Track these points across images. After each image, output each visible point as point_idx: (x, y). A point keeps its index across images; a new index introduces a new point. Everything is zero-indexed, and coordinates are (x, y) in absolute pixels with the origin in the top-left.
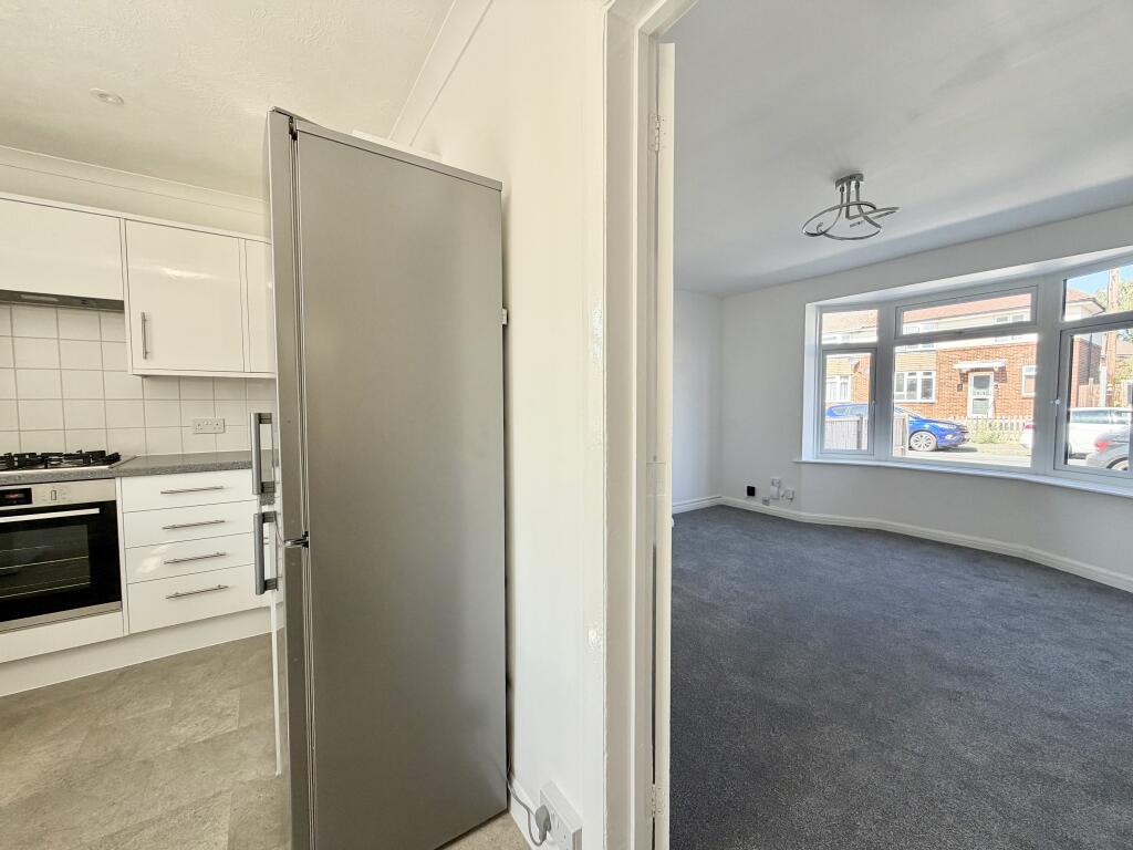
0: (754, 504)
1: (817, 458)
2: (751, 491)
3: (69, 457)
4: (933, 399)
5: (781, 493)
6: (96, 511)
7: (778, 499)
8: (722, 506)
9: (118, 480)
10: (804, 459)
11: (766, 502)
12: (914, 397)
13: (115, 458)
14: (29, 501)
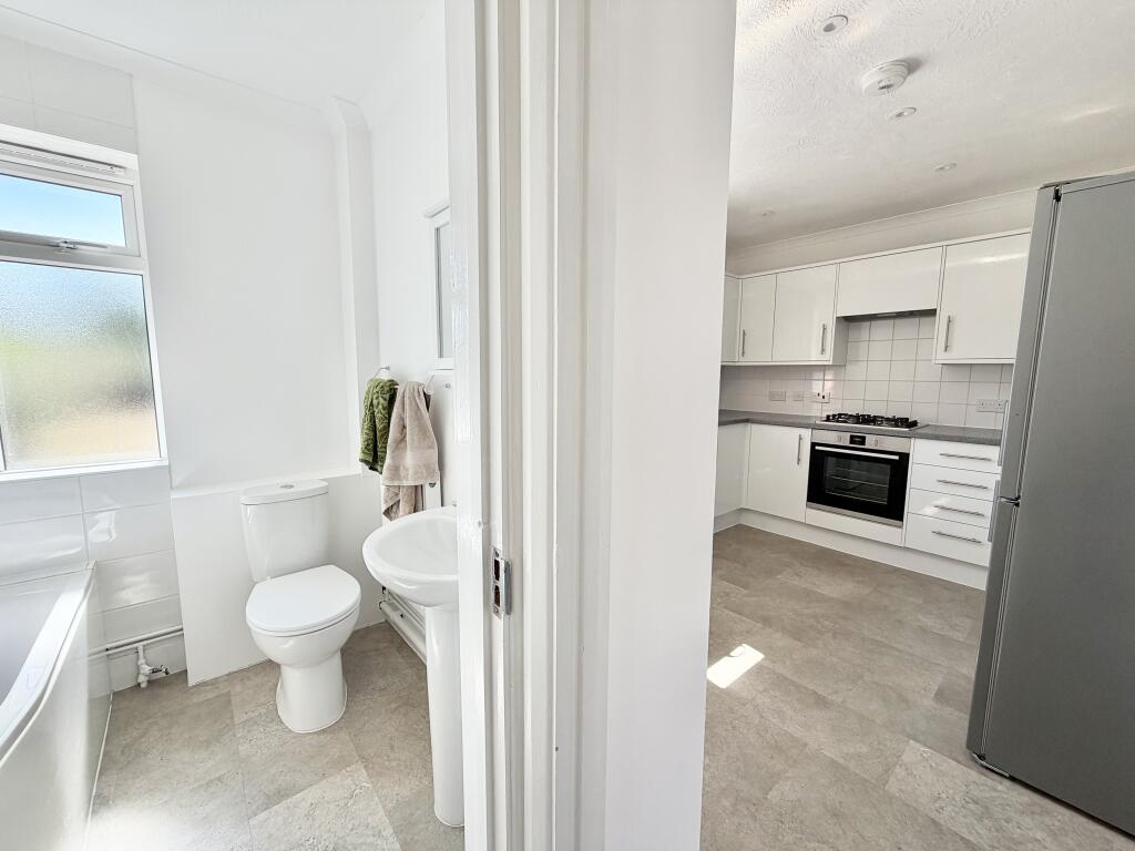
3: (888, 419)
6: (897, 458)
9: (913, 440)
13: (914, 424)
14: (863, 444)
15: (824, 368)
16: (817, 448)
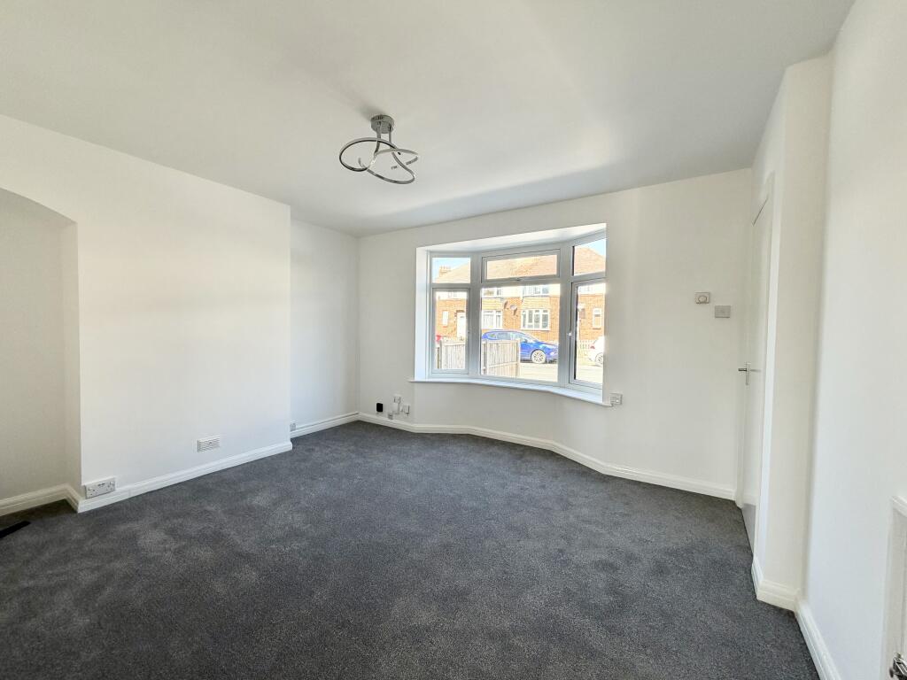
0: (381, 419)
1: (429, 377)
2: (380, 408)
4: (548, 329)
5: (401, 409)
7: (398, 414)
8: (359, 421)
10: (417, 379)
11: (390, 416)
12: (538, 327)
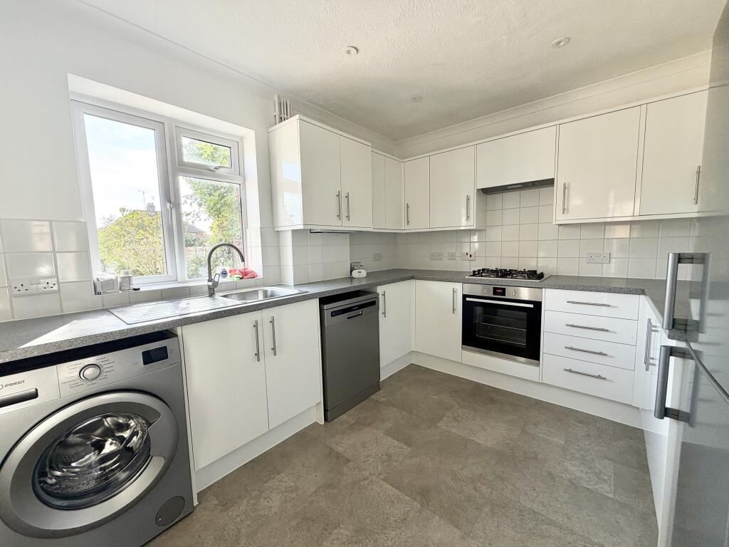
3: (521, 273)
6: (532, 306)
9: (544, 289)
13: (542, 275)
14: (504, 294)
15: (470, 232)
16: (468, 299)
